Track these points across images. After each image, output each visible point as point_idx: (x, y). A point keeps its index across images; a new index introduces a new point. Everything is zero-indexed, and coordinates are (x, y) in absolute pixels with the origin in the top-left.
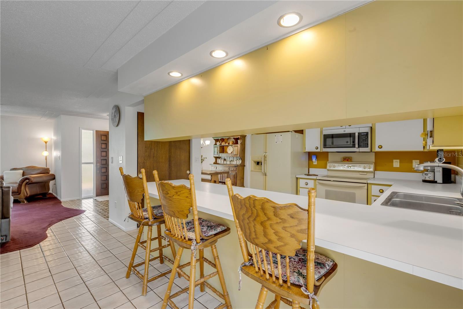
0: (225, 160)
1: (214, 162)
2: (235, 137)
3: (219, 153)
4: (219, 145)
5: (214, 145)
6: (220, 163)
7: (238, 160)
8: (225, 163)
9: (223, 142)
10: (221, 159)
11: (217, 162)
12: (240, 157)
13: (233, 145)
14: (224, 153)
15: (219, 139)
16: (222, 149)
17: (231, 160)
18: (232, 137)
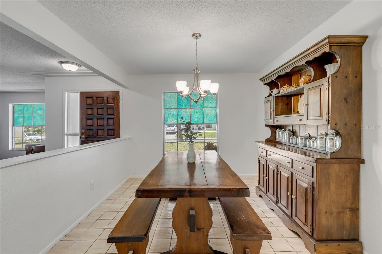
0: (294, 133)
1: (268, 137)
2: (311, 58)
3: (275, 117)
4: (274, 96)
5: (266, 97)
6: (281, 141)
7: (332, 137)
8: (293, 142)
9: (285, 85)
10: (283, 130)
11: (276, 138)
12: (330, 125)
13: (306, 89)
14: (291, 114)
15: (275, 80)
16: (284, 104)
17: (308, 134)
18: (303, 62)
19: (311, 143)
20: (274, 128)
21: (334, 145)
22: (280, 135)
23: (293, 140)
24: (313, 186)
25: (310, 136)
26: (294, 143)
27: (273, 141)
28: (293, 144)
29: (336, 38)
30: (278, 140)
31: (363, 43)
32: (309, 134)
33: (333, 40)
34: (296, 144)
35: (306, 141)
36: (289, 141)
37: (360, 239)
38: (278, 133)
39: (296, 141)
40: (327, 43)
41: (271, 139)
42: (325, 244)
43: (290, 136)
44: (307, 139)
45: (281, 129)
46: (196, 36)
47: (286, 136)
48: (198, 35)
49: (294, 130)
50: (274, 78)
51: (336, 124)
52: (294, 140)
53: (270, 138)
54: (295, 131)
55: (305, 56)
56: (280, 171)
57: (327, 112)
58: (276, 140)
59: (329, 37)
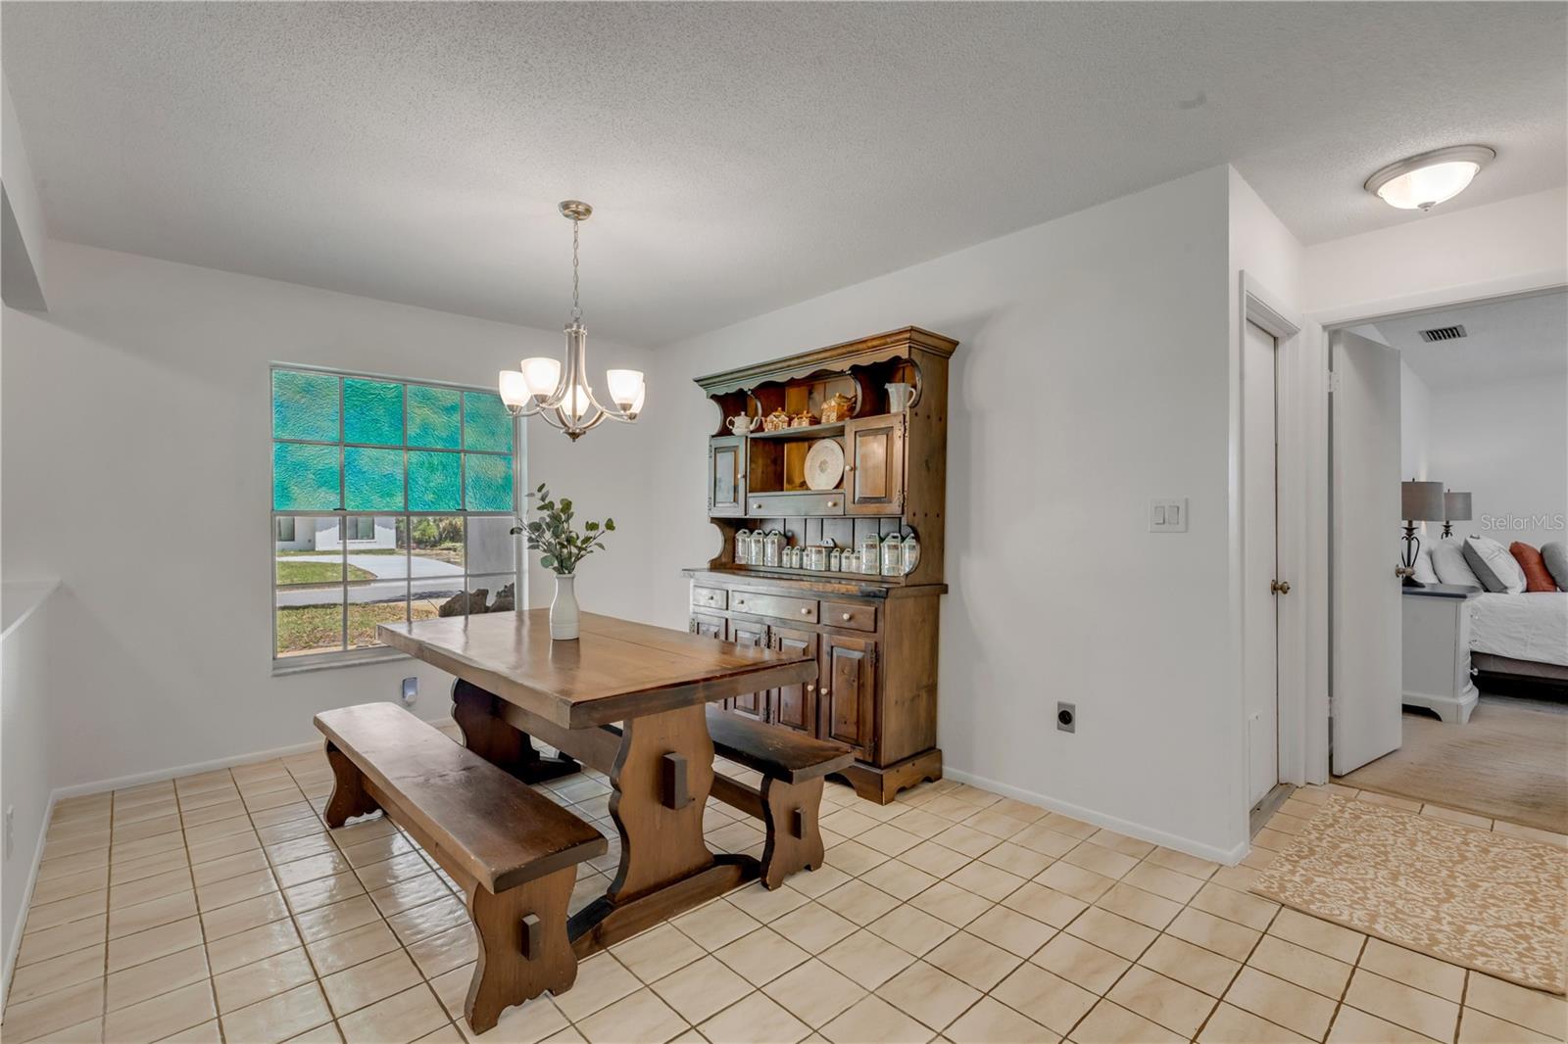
0: (789, 540)
1: (716, 555)
2: (865, 360)
3: (749, 495)
4: (747, 437)
5: (713, 436)
6: (754, 563)
7: (893, 543)
8: (791, 563)
9: (776, 410)
10: (760, 534)
11: (734, 557)
12: (905, 515)
13: (851, 430)
14: (782, 490)
15: (749, 393)
16: (769, 462)
17: (830, 541)
18: (844, 365)
19: (844, 561)
20: (731, 526)
21: (899, 560)
22: (749, 548)
23: (791, 559)
24: (876, 652)
25: (836, 546)
26: (793, 566)
27: (728, 566)
28: (791, 567)
29: (921, 335)
30: (743, 562)
31: (951, 353)
32: (833, 540)
33: (915, 336)
34: (801, 568)
35: (829, 557)
36: (780, 560)
37: (938, 747)
38: (744, 541)
39: (801, 559)
40: (906, 339)
41: (724, 560)
42: (896, 769)
43: (781, 549)
44: (831, 552)
45: (752, 532)
46: (576, 211)
47: (771, 550)
48: (581, 208)
49: (789, 531)
50: (748, 385)
51: (914, 515)
52: (794, 557)
53: (720, 557)
54: (793, 536)
55: (853, 352)
56: (780, 639)
57: (899, 487)
58: (734, 561)
59: (912, 329)
